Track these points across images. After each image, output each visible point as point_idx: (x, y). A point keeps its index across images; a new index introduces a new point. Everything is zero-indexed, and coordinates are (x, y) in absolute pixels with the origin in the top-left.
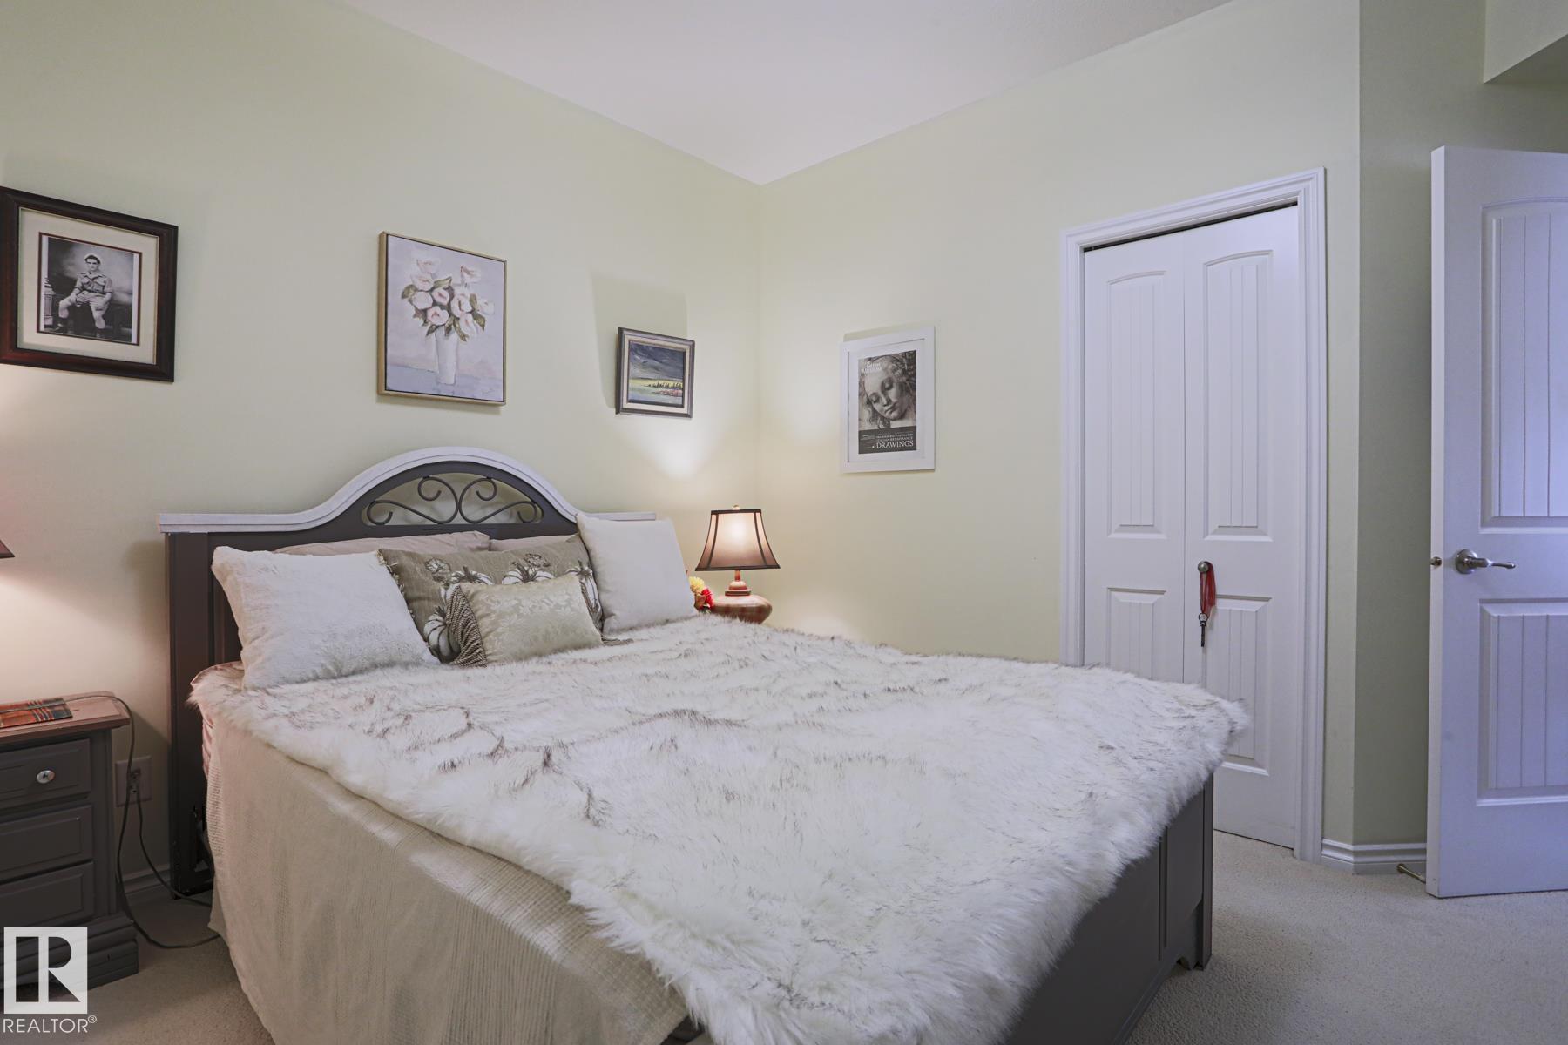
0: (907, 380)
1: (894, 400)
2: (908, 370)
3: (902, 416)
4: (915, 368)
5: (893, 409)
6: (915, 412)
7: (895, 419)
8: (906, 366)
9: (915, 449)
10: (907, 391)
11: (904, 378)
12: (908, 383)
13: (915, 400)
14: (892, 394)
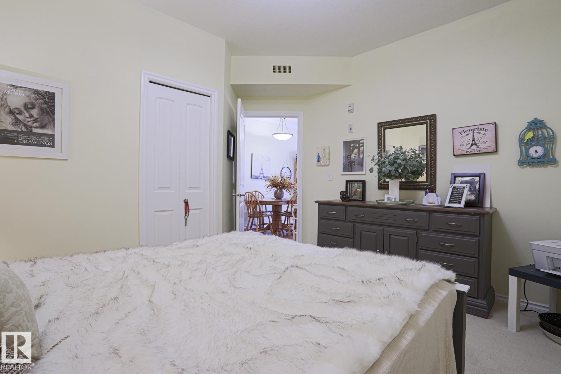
0: (48, 107)
1: (36, 116)
2: (49, 102)
3: (43, 127)
4: (54, 102)
5: (35, 121)
6: (54, 126)
7: (36, 127)
8: (47, 100)
9: (54, 147)
10: (47, 113)
11: (45, 106)
12: (48, 109)
13: (54, 119)
14: (35, 112)
